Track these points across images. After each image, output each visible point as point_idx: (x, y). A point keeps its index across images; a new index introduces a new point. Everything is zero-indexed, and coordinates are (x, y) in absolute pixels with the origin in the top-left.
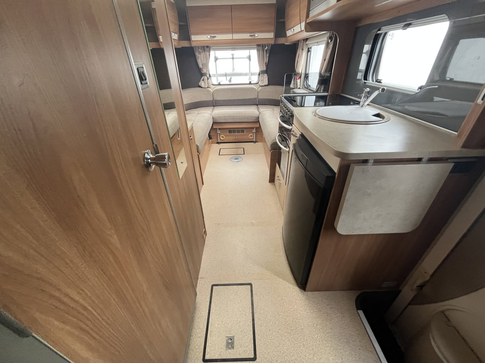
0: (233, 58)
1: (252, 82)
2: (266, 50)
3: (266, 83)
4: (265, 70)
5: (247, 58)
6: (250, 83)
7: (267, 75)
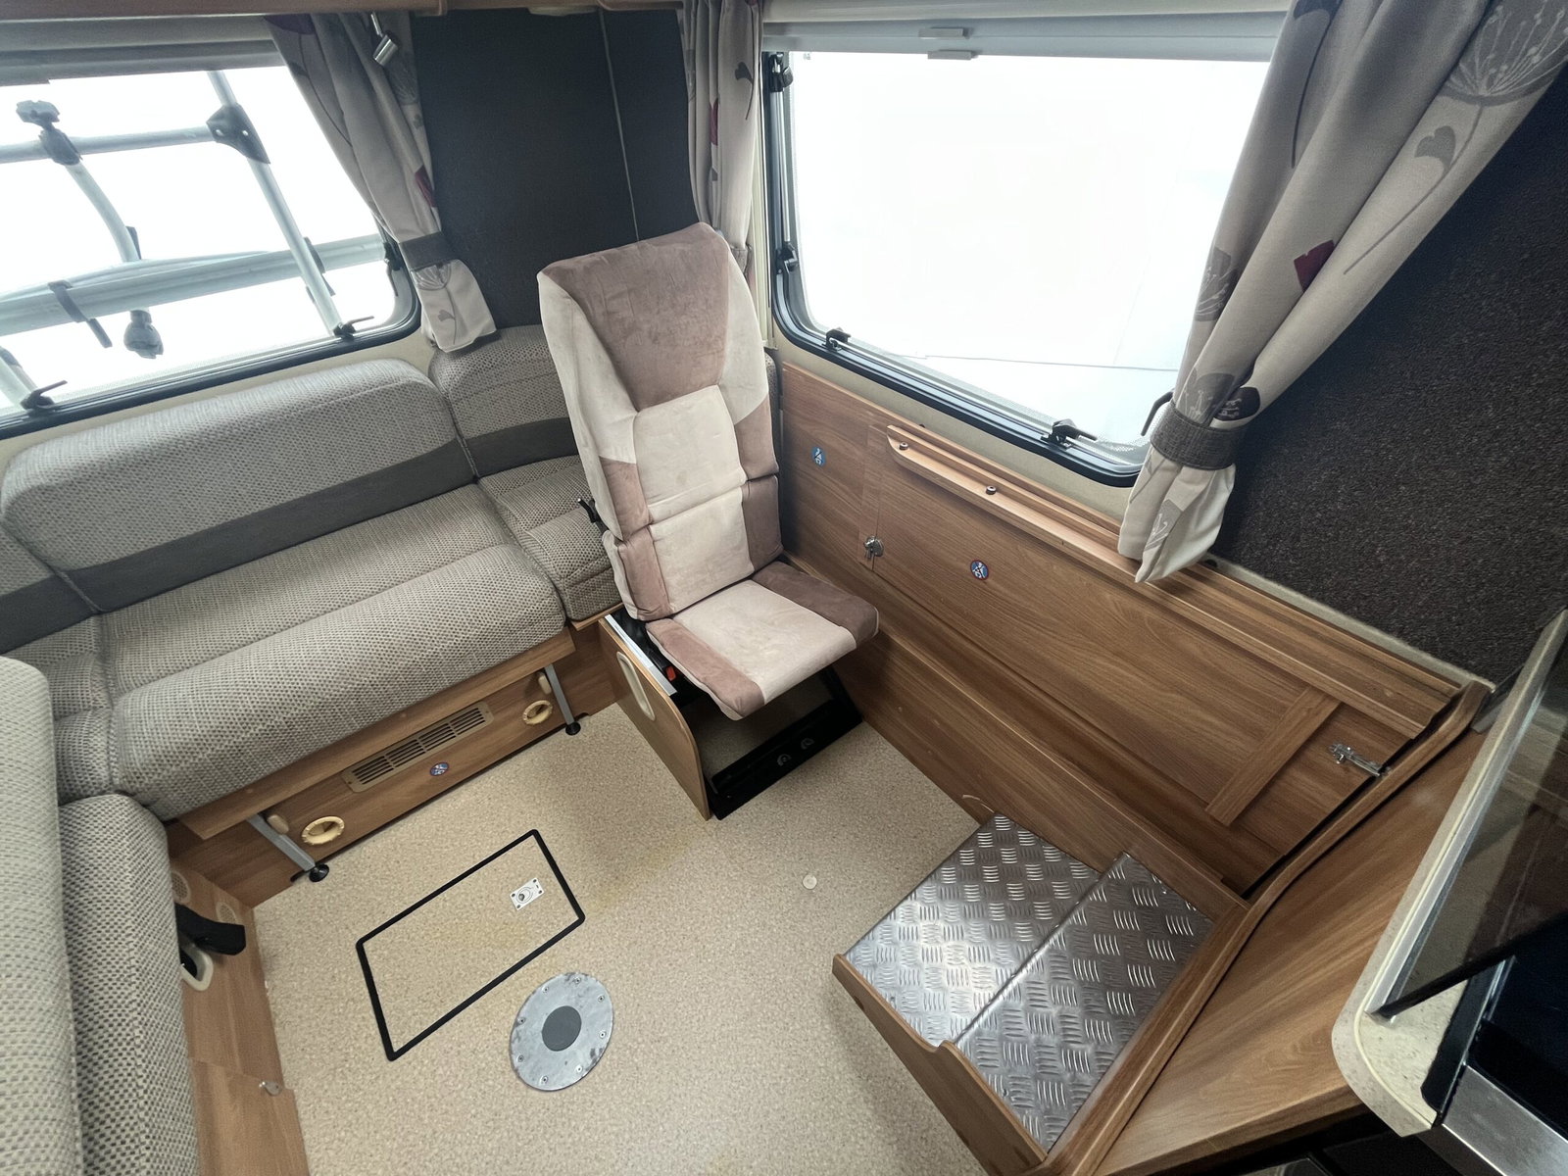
0: (63, 151)
1: (361, 330)
2: (386, 71)
3: (485, 323)
4: (432, 231)
5: (218, 138)
6: (348, 341)
7: (463, 267)
